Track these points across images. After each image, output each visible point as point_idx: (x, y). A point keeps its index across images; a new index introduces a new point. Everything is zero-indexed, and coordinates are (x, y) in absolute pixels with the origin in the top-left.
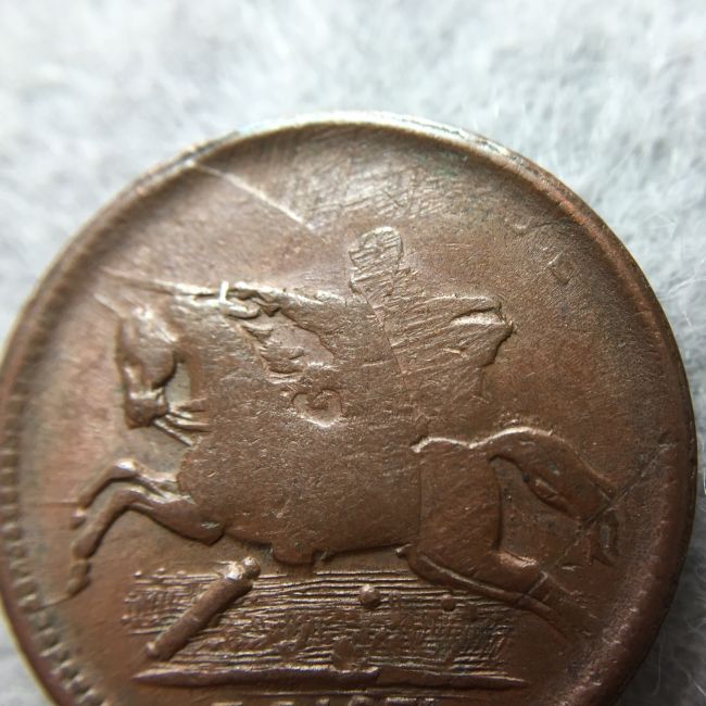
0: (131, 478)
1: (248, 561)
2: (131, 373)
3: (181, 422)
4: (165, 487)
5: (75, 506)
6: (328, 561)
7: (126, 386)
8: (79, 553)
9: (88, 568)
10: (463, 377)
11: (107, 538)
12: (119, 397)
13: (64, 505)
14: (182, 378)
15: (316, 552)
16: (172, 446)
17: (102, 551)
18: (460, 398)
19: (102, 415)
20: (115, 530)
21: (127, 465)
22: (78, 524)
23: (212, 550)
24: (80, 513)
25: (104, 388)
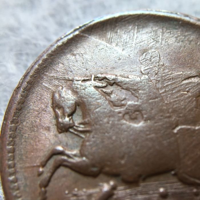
0: (62, 153)
1: (112, 183)
2: (59, 112)
3: (80, 129)
4: (75, 155)
5: (39, 167)
7: (57, 117)
8: (41, 186)
9: (46, 192)
10: (189, 102)
11: (52, 179)
12: (54, 121)
13: (34, 166)
14: (79, 112)
16: (77, 139)
17: (51, 184)
18: (189, 110)
19: (48, 129)
20: (56, 175)
21: (60, 148)
22: (40, 174)
23: (97, 179)
24: (41, 169)
25: (48, 119)
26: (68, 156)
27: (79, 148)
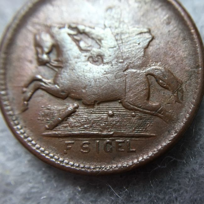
2: (39, 50)
4: (50, 83)
5: (23, 87)
6: (99, 104)
7: (37, 53)
9: (27, 105)
10: (139, 52)
11: (33, 97)
12: (35, 56)
13: (19, 87)
15: (95, 101)
16: (52, 72)
17: (32, 100)
19: (31, 62)
20: (35, 94)
22: (24, 92)
23: (65, 101)
24: (25, 89)
25: (30, 54)
26: (45, 83)
27: (53, 78)
